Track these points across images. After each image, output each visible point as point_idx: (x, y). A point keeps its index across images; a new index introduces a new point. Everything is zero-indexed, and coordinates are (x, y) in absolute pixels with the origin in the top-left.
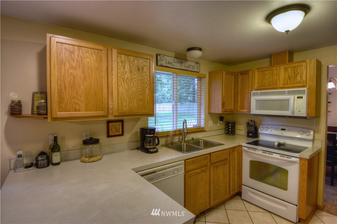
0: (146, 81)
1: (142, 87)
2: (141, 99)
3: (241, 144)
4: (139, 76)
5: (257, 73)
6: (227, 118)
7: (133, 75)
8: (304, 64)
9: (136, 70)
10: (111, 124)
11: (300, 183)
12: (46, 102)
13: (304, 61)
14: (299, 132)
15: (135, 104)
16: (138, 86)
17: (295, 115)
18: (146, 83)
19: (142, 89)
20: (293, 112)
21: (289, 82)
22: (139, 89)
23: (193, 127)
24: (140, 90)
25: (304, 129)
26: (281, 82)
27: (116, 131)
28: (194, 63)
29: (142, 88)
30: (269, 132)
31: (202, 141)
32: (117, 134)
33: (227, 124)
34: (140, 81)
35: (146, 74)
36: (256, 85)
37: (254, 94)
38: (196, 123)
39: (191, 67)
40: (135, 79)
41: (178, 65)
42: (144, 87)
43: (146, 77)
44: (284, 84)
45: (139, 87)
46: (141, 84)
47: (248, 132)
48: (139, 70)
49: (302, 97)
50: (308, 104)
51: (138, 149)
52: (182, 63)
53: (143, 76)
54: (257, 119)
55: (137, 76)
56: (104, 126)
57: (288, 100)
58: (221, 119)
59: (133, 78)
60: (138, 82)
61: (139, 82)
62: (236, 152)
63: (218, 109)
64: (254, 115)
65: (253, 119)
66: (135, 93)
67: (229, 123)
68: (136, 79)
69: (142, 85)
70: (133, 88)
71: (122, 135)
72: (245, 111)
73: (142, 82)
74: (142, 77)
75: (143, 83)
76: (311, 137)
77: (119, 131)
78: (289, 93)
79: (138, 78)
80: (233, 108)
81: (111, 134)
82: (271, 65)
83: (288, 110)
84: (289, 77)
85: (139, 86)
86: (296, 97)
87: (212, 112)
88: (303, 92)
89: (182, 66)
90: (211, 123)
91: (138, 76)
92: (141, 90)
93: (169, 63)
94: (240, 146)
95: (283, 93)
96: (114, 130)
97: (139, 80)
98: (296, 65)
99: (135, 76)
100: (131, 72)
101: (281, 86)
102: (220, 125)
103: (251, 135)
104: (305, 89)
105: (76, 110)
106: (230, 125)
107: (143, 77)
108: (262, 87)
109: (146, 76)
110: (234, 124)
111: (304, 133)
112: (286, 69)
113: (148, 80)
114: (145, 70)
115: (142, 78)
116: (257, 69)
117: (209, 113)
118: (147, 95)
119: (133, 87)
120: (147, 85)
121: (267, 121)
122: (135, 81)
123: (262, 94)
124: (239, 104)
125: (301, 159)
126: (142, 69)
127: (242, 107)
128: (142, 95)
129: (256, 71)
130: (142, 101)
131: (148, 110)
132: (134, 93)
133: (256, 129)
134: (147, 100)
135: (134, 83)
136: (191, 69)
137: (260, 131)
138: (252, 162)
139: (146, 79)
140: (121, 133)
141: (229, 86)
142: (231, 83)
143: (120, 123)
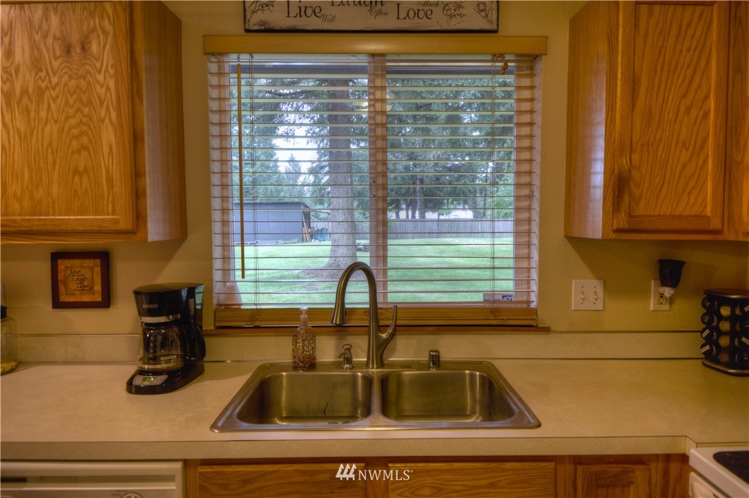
0: (103, 91)
1: (85, 120)
2: (81, 169)
4: (71, 78)
7: (48, 74)
9: (58, 53)
15: (55, 190)
16: (67, 118)
18: (102, 103)
19: (84, 128)
22: (70, 128)
23: (486, 301)
24: (75, 131)
27: (83, 289)
29: (84, 124)
31: (472, 376)
32: (86, 298)
34: (75, 97)
35: (98, 65)
38: (508, 286)
39: (438, 11)
40: (54, 89)
42: (91, 119)
43: (100, 77)
45: (71, 120)
46: (79, 110)
48: (68, 50)
53: (88, 72)
55: (61, 78)
56: (45, 268)
58: (668, 271)
59: (47, 87)
60: (67, 103)
61: (71, 101)
66: (55, 144)
68: (57, 89)
69: (86, 110)
70: (48, 128)
71: (106, 304)
73: (85, 98)
74: (84, 78)
75: (90, 103)
77: (92, 288)
79: (66, 85)
81: (64, 298)
85: (74, 117)
87: (576, 233)
89: (380, 13)
90: (584, 293)
91: (66, 77)
92: (82, 134)
93: (302, 11)
96: (73, 285)
97: (72, 95)
99: (55, 80)
100: (37, 64)
107: (89, 76)
109: (100, 72)
113: (108, 89)
114: (94, 48)
115: (83, 83)
117: (565, 237)
118: (106, 150)
119: (46, 124)
120: (108, 108)
122: (54, 100)
126: (83, 48)
128: (84, 153)
130: (85, 178)
131: (113, 214)
132: (50, 144)
134: (107, 172)
135: (53, 106)
139: (98, 87)
140: (99, 299)
141: (674, 72)
142: (694, 51)
143: (98, 261)
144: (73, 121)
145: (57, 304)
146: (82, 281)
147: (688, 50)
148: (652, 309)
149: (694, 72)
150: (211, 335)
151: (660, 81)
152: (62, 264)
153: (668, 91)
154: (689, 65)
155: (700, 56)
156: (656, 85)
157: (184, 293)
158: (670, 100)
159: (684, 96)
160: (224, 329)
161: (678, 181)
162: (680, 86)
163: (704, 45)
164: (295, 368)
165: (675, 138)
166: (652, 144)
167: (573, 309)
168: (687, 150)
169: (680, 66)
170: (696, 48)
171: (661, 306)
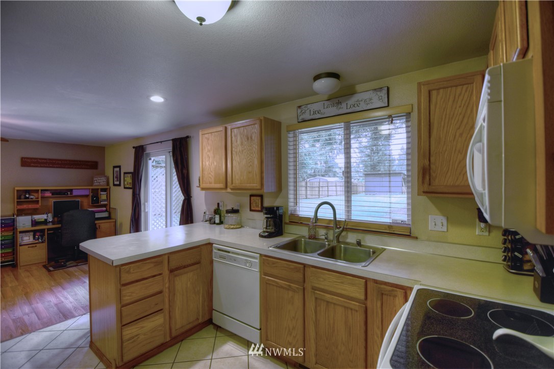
0: (255, 149)
2: (250, 171)
7: (244, 146)
9: (246, 140)
15: (245, 177)
18: (254, 153)
24: (249, 161)
27: (257, 206)
28: (371, 92)
29: (251, 159)
35: (254, 142)
39: (362, 103)
40: (245, 150)
41: (333, 111)
42: (252, 157)
43: (254, 146)
46: (250, 155)
48: (248, 139)
53: (252, 145)
55: (247, 147)
60: (248, 153)
66: (245, 166)
70: (244, 161)
75: (252, 153)
81: (252, 208)
89: (340, 108)
92: (251, 162)
93: (314, 113)
96: (254, 205)
97: (249, 151)
100: (242, 143)
105: (210, 183)
114: (253, 138)
115: (251, 148)
118: (255, 166)
120: (256, 154)
122: (245, 153)
126: (251, 138)
128: (251, 167)
131: (257, 184)
134: (255, 172)
135: (244, 155)
136: (361, 107)
140: (260, 209)
141: (452, 118)
142: (463, 107)
143: (260, 198)
144: (249, 158)
145: (251, 210)
146: (256, 203)
147: (460, 107)
148: (477, 234)
149: (464, 117)
150: (287, 224)
151: (445, 123)
152: (252, 198)
153: (449, 127)
154: (460, 114)
155: (467, 109)
156: (442, 125)
157: (275, 209)
158: (451, 131)
159: (459, 128)
160: (292, 223)
161: (457, 169)
162: (456, 125)
163: (469, 103)
164: (309, 238)
165: (454, 149)
166: (441, 153)
167: (430, 229)
168: (461, 154)
169: (455, 115)
170: (464, 105)
171: (482, 233)
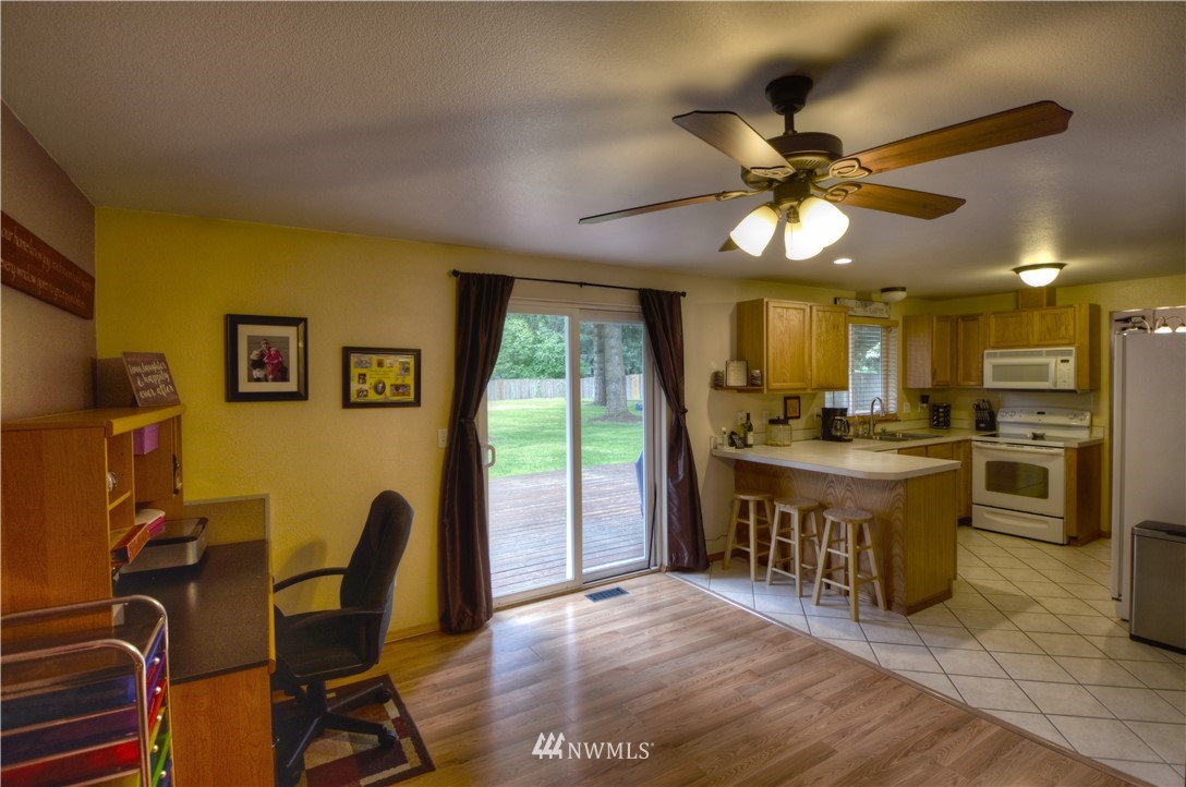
1: (837, 350)
3: (969, 437)
5: (993, 320)
6: (936, 398)
8: (1071, 310)
10: (788, 402)
11: (1067, 485)
12: (761, 372)
13: (1071, 306)
14: (1067, 415)
16: (833, 350)
17: (1060, 387)
20: (1056, 384)
21: (1048, 337)
22: (834, 353)
25: (1076, 411)
26: (1036, 336)
30: (1016, 418)
32: (794, 416)
33: (935, 409)
36: (992, 341)
37: (990, 355)
39: (878, 311)
41: (860, 311)
43: (841, 337)
44: (1041, 340)
47: (978, 422)
49: (1068, 361)
50: (1078, 370)
51: (816, 438)
52: (866, 306)
54: (993, 399)
56: (781, 403)
57: (1047, 365)
58: (924, 399)
62: (962, 450)
63: (924, 380)
64: (989, 390)
65: (986, 399)
67: (939, 407)
69: (837, 347)
71: (799, 417)
72: (972, 383)
73: (837, 343)
74: (837, 337)
75: (838, 345)
76: (1086, 422)
77: (796, 411)
78: (1049, 354)
79: (833, 339)
80: (948, 379)
81: (789, 415)
82: (1017, 307)
83: (1047, 380)
84: (1048, 328)
85: (835, 349)
86: (1059, 359)
87: (911, 386)
88: (1070, 353)
89: (866, 311)
90: (907, 408)
94: (967, 441)
95: (1039, 354)
96: (791, 410)
97: (834, 342)
98: (1058, 311)
99: (831, 337)
100: (827, 332)
101: (1036, 343)
102: (922, 410)
103: (982, 425)
104: (1073, 348)
105: (784, 381)
106: (941, 410)
108: (1001, 344)
110: (947, 409)
111: (1075, 416)
112: (1043, 317)
113: (843, 341)
115: (837, 339)
116: (994, 313)
117: (904, 388)
118: (842, 361)
119: (828, 351)
121: (1012, 399)
123: (1002, 355)
124: (961, 372)
125: (1066, 449)
127: (967, 377)
129: (992, 316)
130: (837, 370)
131: (841, 381)
132: (829, 358)
133: (993, 416)
134: (842, 367)
135: (829, 346)
136: (878, 315)
137: (999, 418)
138: (990, 465)
140: (798, 415)
143: (798, 401)
146: (793, 408)
